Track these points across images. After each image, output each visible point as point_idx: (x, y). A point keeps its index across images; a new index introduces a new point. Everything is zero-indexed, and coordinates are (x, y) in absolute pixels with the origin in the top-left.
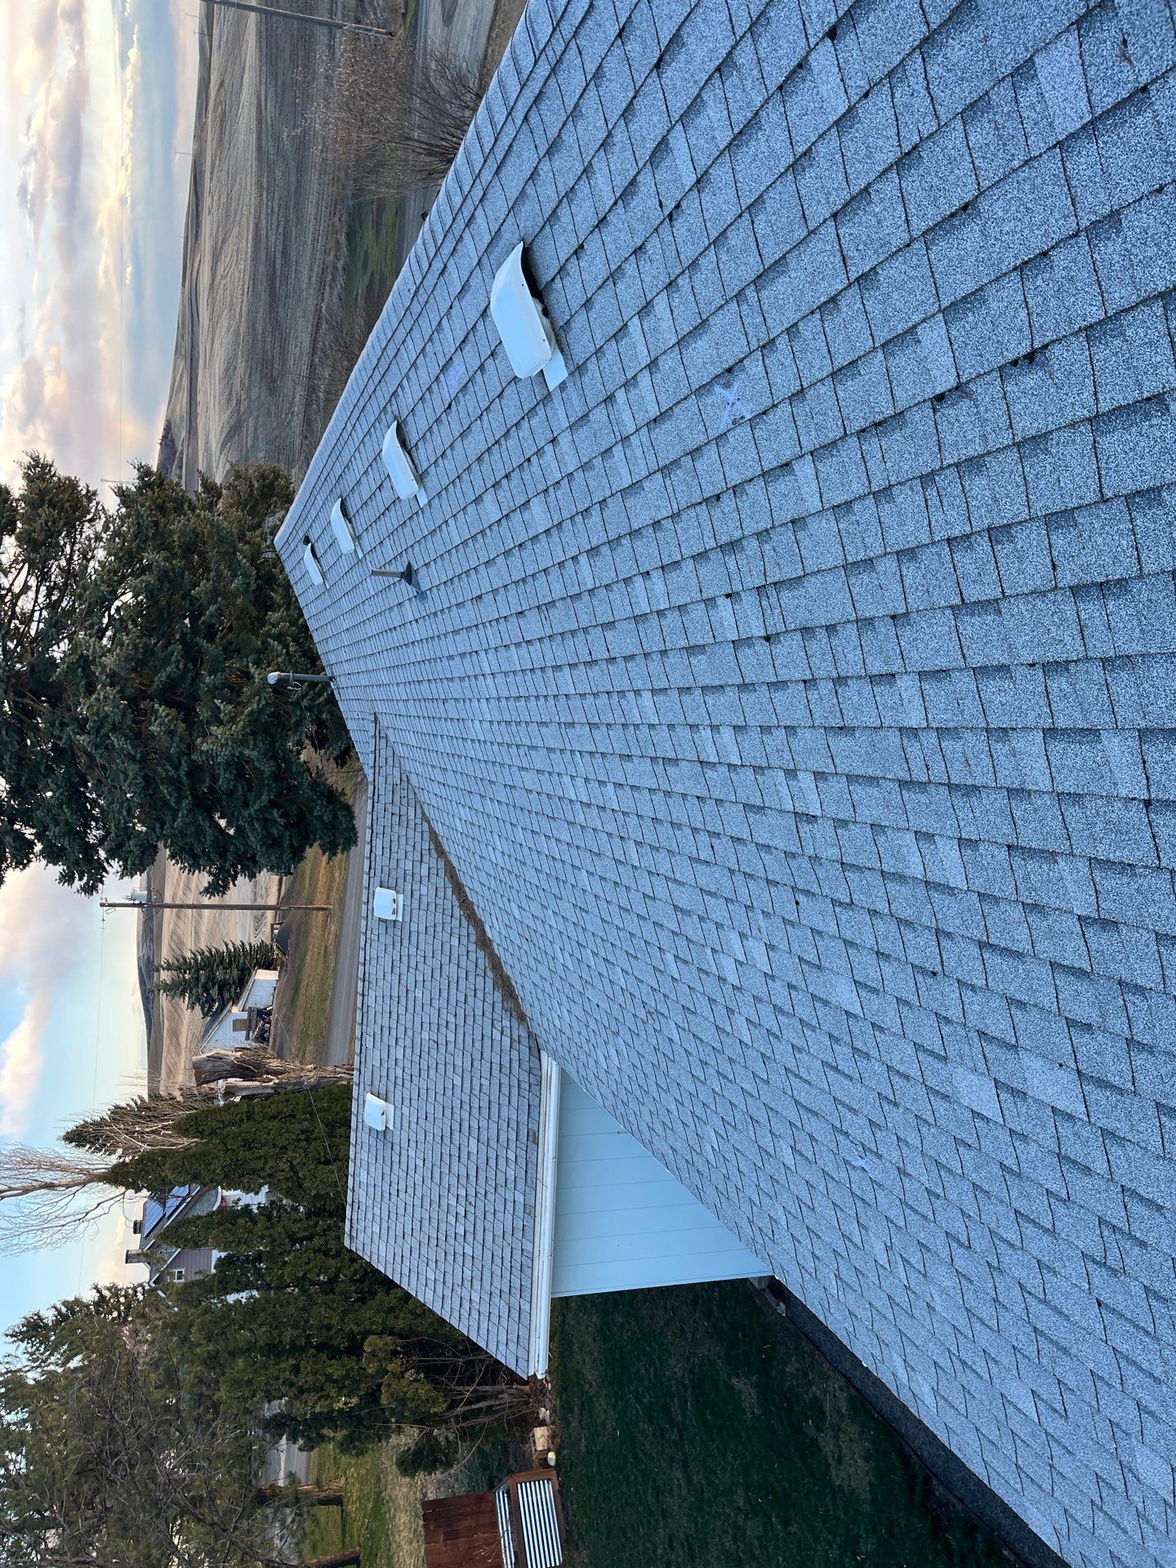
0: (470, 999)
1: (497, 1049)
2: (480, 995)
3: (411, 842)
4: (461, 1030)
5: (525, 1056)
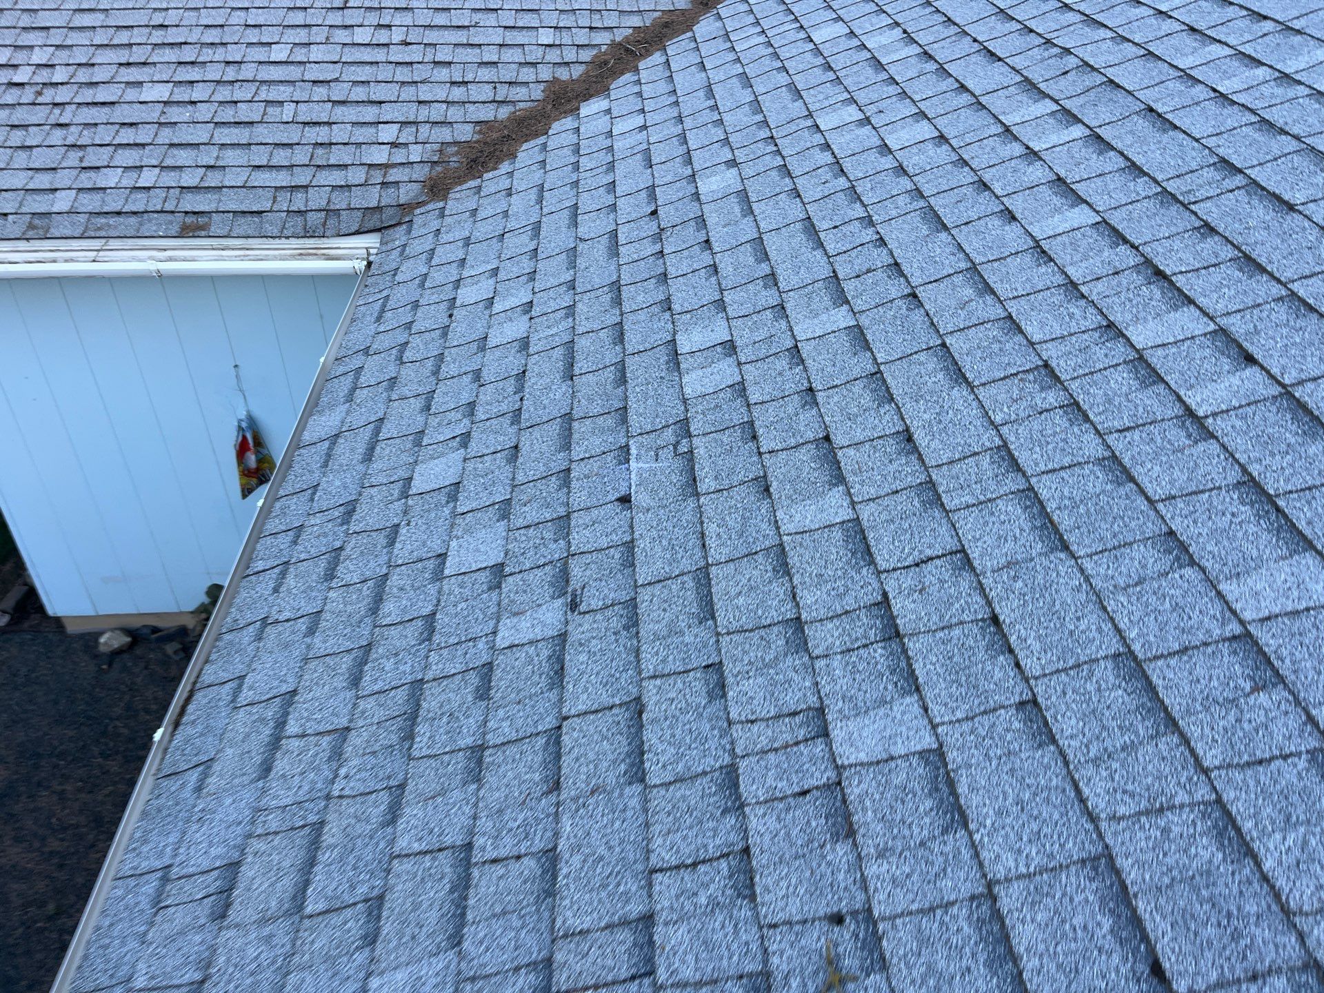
0: (443, 74)
1: (361, 135)
2: (458, 93)
5: (362, 199)
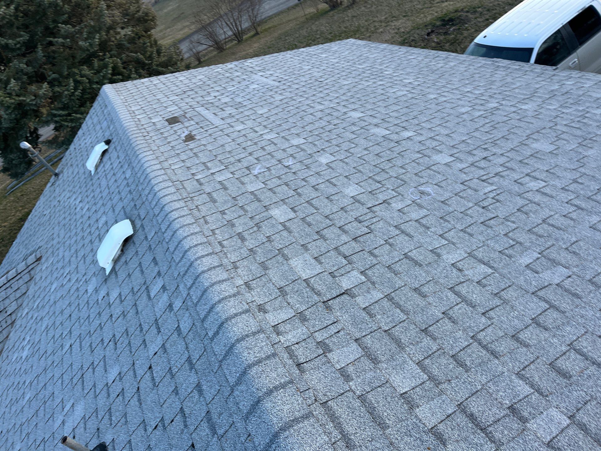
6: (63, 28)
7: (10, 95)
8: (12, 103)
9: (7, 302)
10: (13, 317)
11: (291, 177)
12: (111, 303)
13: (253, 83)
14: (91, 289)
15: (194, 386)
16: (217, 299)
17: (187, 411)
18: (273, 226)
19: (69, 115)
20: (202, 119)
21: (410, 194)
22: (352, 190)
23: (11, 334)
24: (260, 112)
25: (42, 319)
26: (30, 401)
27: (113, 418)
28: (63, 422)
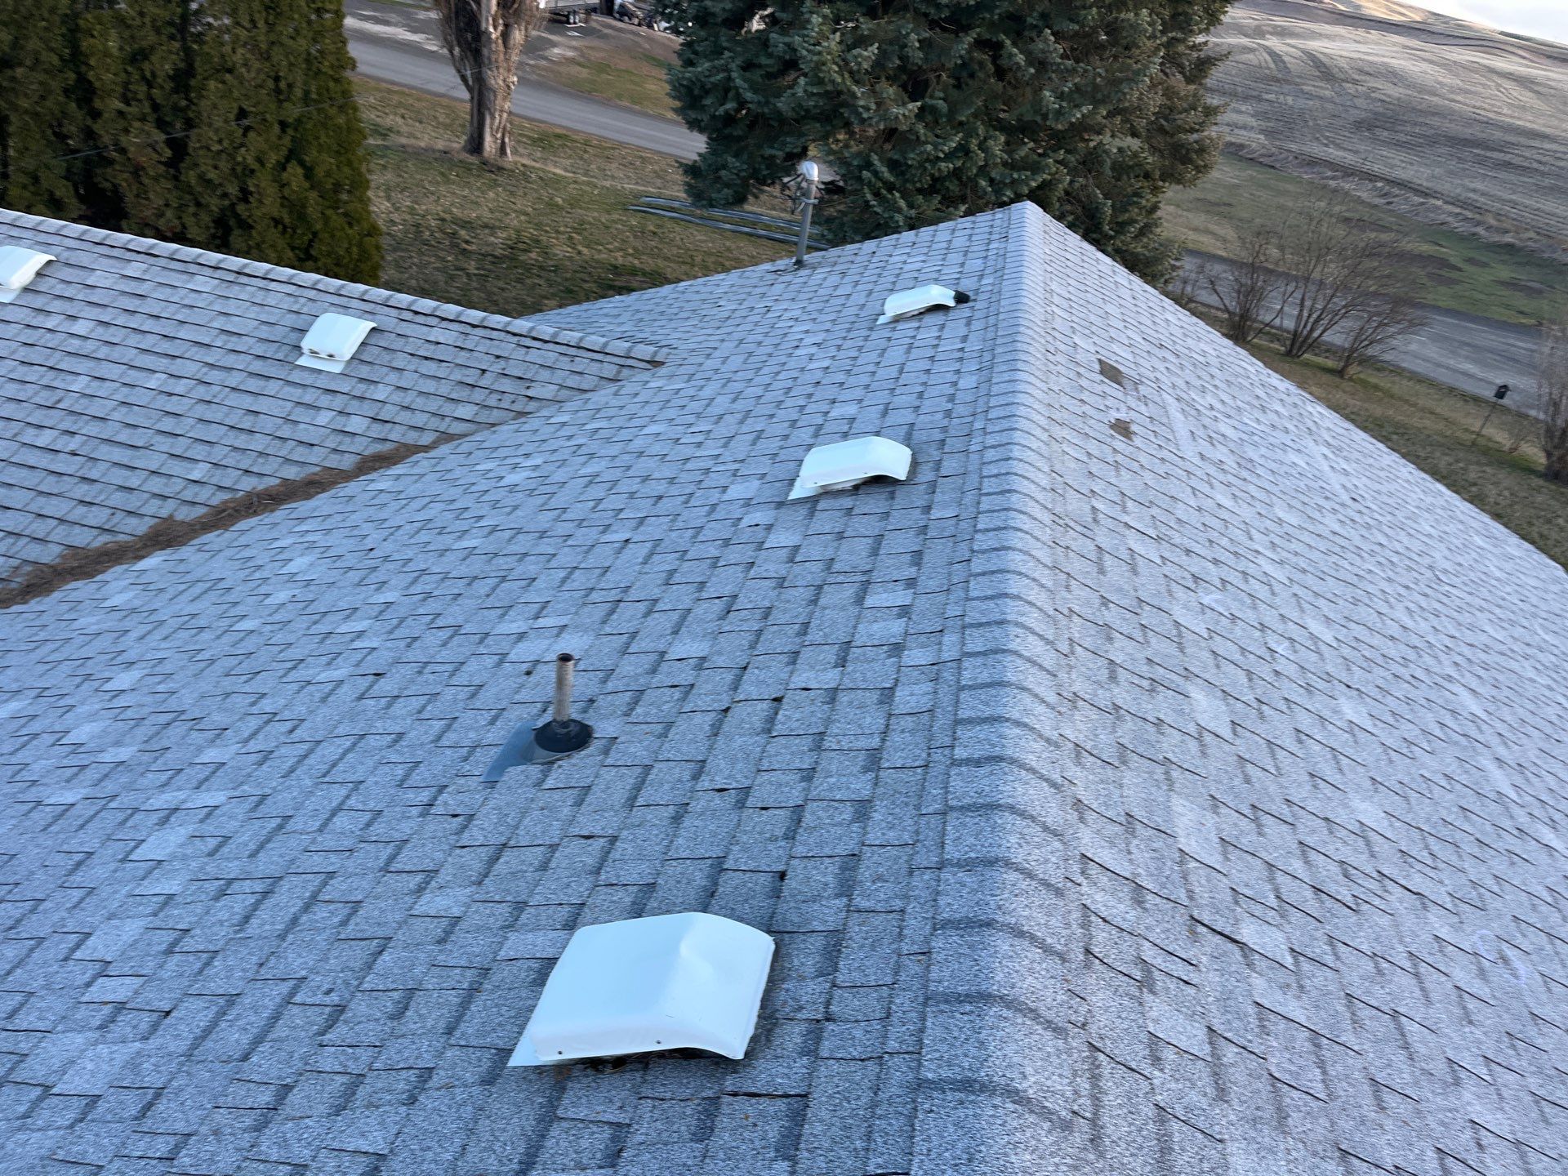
0: (81, 491)
2: (77, 513)
3: (420, 403)
4: (44, 460)
6: (1046, 41)
7: (844, 65)
8: (833, 82)
9: (545, 375)
10: (532, 406)
11: (1264, 671)
12: (766, 545)
13: (1299, 451)
14: (737, 491)
15: (853, 796)
16: (1015, 715)
17: (808, 819)
18: (1181, 712)
19: (891, 188)
20: (1165, 420)
21: (1477, 936)
22: (1369, 811)
23: (505, 428)
24: (1281, 514)
25: (592, 455)
26: (471, 552)
27: (639, 710)
28: (521, 636)
